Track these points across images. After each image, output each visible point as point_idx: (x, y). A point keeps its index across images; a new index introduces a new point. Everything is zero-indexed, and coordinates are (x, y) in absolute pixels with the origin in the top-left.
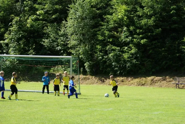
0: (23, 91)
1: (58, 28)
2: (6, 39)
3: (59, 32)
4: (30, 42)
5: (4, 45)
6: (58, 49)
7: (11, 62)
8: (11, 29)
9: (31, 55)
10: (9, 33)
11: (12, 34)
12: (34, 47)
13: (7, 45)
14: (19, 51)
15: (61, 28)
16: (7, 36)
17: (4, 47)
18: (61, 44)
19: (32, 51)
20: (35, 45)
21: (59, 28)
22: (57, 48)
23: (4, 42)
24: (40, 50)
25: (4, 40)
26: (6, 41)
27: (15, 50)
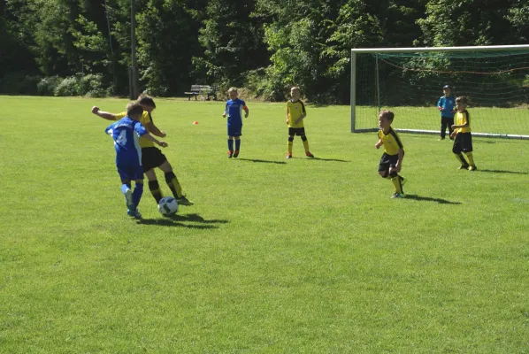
2: (428, 15)
4: (480, 19)
5: (423, 29)
7: (436, 64)
12: (489, 29)
13: (429, 26)
14: (454, 39)
16: (431, 7)
17: (425, 32)
19: (482, 38)
20: (490, 24)
23: (425, 20)
25: (425, 17)
26: (430, 19)
27: (446, 38)
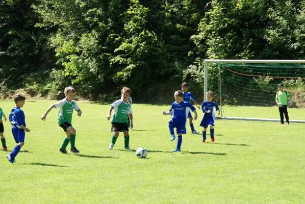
0: (256, 120)
1: (295, 8)
2: (200, 31)
3: (297, 16)
4: (243, 36)
5: (197, 43)
6: (296, 47)
8: (209, 13)
9: (245, 59)
10: (205, 20)
11: (211, 23)
12: (251, 45)
15: (300, 9)
16: (203, 26)
17: (198, 45)
18: (300, 37)
19: (246, 51)
20: (252, 41)
21: (297, 8)
22: (294, 46)
23: (198, 36)
24: (260, 49)
25: (197, 33)
26: (201, 36)
